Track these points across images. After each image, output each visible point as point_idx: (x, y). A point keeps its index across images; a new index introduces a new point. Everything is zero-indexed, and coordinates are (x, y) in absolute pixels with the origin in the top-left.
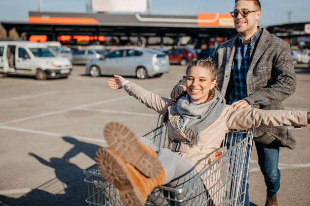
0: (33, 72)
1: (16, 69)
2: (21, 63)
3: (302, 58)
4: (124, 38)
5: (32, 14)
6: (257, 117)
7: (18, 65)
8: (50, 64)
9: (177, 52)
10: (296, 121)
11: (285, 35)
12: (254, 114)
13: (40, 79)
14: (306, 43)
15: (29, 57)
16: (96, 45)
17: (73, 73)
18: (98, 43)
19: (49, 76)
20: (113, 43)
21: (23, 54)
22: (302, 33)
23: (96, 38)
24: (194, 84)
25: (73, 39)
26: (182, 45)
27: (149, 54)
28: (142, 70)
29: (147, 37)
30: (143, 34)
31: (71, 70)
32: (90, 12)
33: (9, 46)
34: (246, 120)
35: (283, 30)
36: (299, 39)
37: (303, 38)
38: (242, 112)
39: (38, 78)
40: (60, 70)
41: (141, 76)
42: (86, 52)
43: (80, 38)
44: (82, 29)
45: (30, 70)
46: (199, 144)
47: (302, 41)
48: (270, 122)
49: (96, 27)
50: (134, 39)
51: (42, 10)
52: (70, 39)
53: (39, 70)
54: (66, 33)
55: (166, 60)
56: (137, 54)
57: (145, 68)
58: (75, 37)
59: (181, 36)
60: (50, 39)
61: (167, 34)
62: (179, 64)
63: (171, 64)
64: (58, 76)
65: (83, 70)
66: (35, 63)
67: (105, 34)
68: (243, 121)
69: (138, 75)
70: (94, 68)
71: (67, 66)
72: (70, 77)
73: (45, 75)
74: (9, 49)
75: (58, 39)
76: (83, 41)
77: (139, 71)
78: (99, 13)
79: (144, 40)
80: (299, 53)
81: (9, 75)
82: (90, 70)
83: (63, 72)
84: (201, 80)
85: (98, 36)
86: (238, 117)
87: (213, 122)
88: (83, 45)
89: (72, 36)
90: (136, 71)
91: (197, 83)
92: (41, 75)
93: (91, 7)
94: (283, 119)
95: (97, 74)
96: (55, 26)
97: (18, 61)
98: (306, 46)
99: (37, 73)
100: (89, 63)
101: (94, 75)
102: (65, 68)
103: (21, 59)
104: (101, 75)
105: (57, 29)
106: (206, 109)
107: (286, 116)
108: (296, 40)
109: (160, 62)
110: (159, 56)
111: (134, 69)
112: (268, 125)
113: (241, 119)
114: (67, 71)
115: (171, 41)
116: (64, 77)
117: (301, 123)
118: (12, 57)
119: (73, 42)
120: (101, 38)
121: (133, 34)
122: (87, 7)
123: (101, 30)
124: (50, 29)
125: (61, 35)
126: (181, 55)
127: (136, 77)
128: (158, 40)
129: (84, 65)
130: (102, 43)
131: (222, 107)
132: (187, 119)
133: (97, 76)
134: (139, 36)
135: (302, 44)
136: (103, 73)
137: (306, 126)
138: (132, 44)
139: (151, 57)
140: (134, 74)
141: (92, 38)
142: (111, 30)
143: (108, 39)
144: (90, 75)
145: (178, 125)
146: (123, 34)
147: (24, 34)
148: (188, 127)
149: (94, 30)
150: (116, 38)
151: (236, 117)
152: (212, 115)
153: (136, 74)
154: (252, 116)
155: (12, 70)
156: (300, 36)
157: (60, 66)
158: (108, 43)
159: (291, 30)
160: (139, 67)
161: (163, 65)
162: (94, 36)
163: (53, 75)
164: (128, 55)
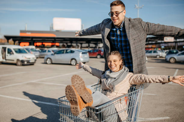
0: (15, 62)
1: (6, 60)
2: (9, 57)
3: (162, 54)
4: (69, 44)
5: (22, 32)
6: (143, 78)
7: (7, 58)
8: (24, 57)
9: (96, 51)
10: (162, 80)
11: (154, 42)
12: (142, 77)
13: (19, 65)
14: (165, 47)
15: (13, 54)
16: (54, 47)
17: (36, 62)
18: (55, 46)
19: (23, 64)
20: (64, 46)
21: (10, 52)
22: (163, 41)
23: (54, 44)
24: (112, 64)
25: (42, 44)
26: (99, 48)
27: (78, 52)
28: (74, 60)
29: (81, 44)
30: (79, 42)
31: (35, 60)
32: (52, 30)
33: (3, 48)
34: (138, 80)
35: (153, 40)
36: (161, 45)
37: (163, 44)
38: (136, 76)
39: (18, 65)
40: (29, 60)
41: (73, 64)
42: (47, 51)
43: (46, 44)
44: (47, 39)
45: (13, 60)
46: (115, 91)
47: (163, 46)
48: (150, 81)
49: (54, 38)
50: (74, 45)
51: (27, 29)
52: (41, 45)
53: (18, 60)
54: (39, 41)
55: (87, 55)
56: (72, 52)
57: (75, 60)
58: (44, 43)
59: (99, 43)
60: (30, 44)
61: (92, 42)
62: (96, 57)
63: (90, 57)
64: (28, 64)
65: (43, 60)
66: (16, 57)
67: (59, 42)
68: (137, 80)
69: (72, 63)
70: (49, 60)
71: (33, 58)
72: (35, 64)
73: (21, 63)
74: (3, 49)
75: (35, 44)
76: (48, 45)
77: (72, 61)
78: (57, 31)
79: (80, 45)
80: (161, 52)
81: (2, 63)
82: (46, 61)
83: (31, 61)
84: (115, 61)
85: (55, 43)
86: (135, 78)
87: (122, 81)
88: (48, 48)
89: (42, 43)
90: (71, 61)
91: (113, 63)
92: (19, 63)
93: (52, 28)
94: (156, 79)
95: (50, 63)
96: (33, 38)
97: (7, 56)
98: (165, 48)
99: (17, 62)
100: (46, 57)
101: (48, 63)
102: (32, 59)
103: (9, 55)
104: (52, 63)
105: (34, 39)
106: (118, 74)
107: (157, 78)
108: (160, 45)
109: (84, 56)
110: (83, 53)
111: (70, 60)
112: (148, 82)
113: (136, 79)
114: (34, 61)
115: (94, 46)
116: (32, 64)
117: (165, 81)
118: (4, 53)
119: (42, 46)
120: (57, 44)
121: (74, 42)
122: (50, 28)
123: (57, 40)
124: (30, 39)
125: (36, 43)
126: (97, 53)
127: (70, 64)
128: (87, 45)
129: (43, 58)
130: (57, 47)
131: (127, 73)
132: (109, 80)
133: (50, 64)
134: (77, 43)
135: (163, 47)
136: (53, 62)
137: (167, 83)
138: (73, 47)
139: (79, 54)
140: (70, 63)
141: (52, 44)
142: (62, 40)
143: (61, 44)
144: (46, 63)
145: (105, 82)
146: (69, 42)
147: (17, 42)
148: (110, 83)
149: (53, 40)
150: (65, 44)
151: (133, 78)
152: (121, 77)
153: (71, 63)
154: (141, 78)
155: (4, 61)
156: (162, 43)
157: (30, 58)
158: (61, 47)
159: (157, 40)
160: (72, 59)
161: (86, 58)
162: (53, 43)
163: (26, 63)
164: (67, 52)
